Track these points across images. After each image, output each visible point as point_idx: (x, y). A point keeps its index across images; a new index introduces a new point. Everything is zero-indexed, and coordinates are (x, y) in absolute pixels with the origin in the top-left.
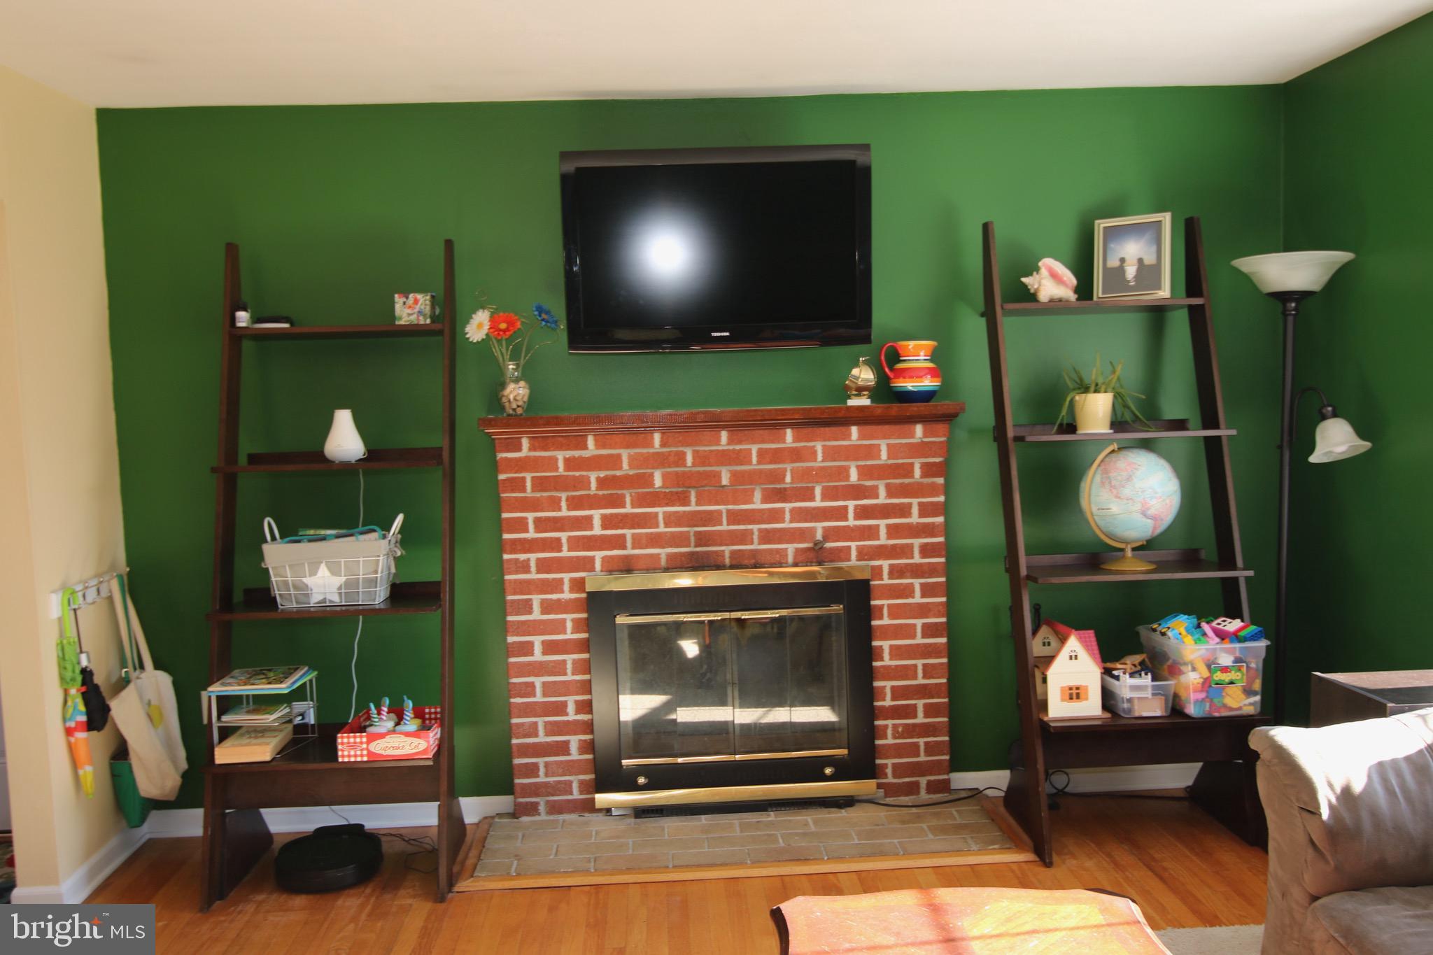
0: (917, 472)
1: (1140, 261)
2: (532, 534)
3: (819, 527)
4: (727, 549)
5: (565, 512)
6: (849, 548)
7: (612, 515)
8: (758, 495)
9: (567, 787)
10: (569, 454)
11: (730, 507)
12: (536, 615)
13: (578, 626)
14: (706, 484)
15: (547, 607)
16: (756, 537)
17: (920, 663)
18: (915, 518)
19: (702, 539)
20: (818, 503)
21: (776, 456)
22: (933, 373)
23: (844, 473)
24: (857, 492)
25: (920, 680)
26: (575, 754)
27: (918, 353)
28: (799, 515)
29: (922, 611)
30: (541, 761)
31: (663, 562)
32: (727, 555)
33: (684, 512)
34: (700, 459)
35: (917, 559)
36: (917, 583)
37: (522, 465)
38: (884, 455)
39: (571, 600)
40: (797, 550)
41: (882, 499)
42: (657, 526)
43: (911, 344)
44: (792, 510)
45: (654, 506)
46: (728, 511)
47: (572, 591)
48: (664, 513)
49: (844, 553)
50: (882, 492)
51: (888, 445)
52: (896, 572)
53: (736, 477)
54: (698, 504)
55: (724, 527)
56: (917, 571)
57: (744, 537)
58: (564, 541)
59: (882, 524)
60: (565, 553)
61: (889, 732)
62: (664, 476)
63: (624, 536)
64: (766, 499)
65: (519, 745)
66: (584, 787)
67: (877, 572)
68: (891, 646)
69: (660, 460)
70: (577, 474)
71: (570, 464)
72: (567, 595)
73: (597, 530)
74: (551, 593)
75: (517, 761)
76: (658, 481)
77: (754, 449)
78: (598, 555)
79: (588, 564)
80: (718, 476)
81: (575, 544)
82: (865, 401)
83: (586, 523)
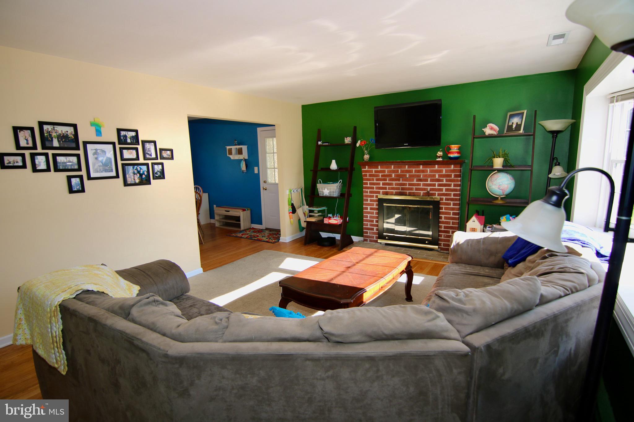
0: (453, 176)
1: (517, 123)
2: (369, 186)
3: (429, 188)
4: (408, 191)
5: (375, 182)
6: (436, 193)
7: (384, 183)
8: (415, 180)
9: (373, 237)
10: (375, 169)
11: (409, 182)
12: (369, 202)
13: (377, 205)
14: (403, 177)
15: (371, 201)
16: (414, 189)
17: (451, 221)
18: (452, 187)
19: (403, 189)
20: (429, 182)
21: (419, 171)
22: (458, 153)
23: (435, 176)
24: (438, 180)
25: (451, 225)
26: (375, 231)
27: (454, 148)
28: (424, 185)
29: (453, 209)
30: (369, 231)
31: (394, 193)
32: (408, 192)
33: (399, 183)
34: (402, 171)
35: (452, 197)
36: (452, 202)
37: (366, 171)
38: (444, 172)
39: (376, 200)
40: (423, 193)
41: (444, 182)
42: (393, 186)
43: (453, 146)
44: (423, 184)
45: (393, 181)
46: (408, 183)
47: (376, 198)
48: (395, 183)
49: (434, 194)
50: (445, 181)
51: (445, 170)
52: (446, 199)
53: (410, 176)
54: (402, 181)
55: (407, 187)
56: (452, 200)
57: (412, 189)
58: (375, 187)
59: (444, 188)
60: (375, 190)
61: (443, 236)
62: (395, 175)
63: (386, 187)
64: (417, 181)
65: (365, 227)
66: (376, 238)
67: (442, 199)
68: (444, 217)
69: (394, 172)
70: (377, 174)
71: (376, 172)
72: (375, 198)
73: (381, 186)
74: (372, 198)
75: (364, 230)
76: (393, 176)
77: (414, 170)
78: (381, 191)
79: (379, 193)
80: (406, 175)
81: (377, 188)
82: (440, 159)
83: (379, 184)
